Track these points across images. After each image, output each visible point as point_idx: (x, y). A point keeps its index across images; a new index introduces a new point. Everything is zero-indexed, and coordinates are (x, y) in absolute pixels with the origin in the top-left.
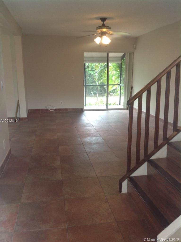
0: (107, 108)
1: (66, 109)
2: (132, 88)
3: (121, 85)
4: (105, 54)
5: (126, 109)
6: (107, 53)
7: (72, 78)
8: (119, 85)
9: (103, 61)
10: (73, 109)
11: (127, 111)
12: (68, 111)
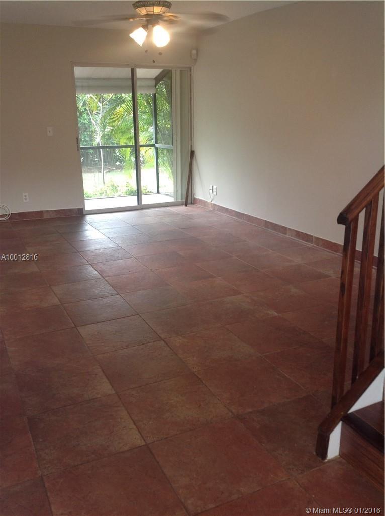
0: (138, 203)
1: (40, 213)
2: (192, 153)
3: (157, 145)
4: (126, 73)
5: (182, 205)
6: (130, 69)
7: (50, 132)
8: (153, 146)
9: (122, 89)
10: (58, 212)
11: (187, 207)
12: (45, 216)
